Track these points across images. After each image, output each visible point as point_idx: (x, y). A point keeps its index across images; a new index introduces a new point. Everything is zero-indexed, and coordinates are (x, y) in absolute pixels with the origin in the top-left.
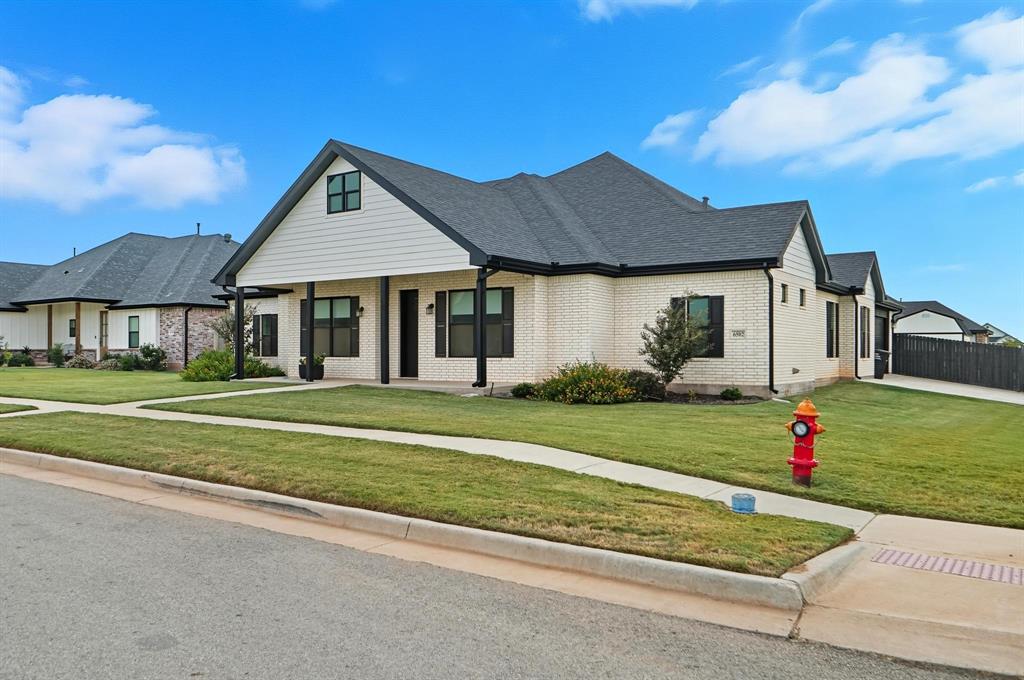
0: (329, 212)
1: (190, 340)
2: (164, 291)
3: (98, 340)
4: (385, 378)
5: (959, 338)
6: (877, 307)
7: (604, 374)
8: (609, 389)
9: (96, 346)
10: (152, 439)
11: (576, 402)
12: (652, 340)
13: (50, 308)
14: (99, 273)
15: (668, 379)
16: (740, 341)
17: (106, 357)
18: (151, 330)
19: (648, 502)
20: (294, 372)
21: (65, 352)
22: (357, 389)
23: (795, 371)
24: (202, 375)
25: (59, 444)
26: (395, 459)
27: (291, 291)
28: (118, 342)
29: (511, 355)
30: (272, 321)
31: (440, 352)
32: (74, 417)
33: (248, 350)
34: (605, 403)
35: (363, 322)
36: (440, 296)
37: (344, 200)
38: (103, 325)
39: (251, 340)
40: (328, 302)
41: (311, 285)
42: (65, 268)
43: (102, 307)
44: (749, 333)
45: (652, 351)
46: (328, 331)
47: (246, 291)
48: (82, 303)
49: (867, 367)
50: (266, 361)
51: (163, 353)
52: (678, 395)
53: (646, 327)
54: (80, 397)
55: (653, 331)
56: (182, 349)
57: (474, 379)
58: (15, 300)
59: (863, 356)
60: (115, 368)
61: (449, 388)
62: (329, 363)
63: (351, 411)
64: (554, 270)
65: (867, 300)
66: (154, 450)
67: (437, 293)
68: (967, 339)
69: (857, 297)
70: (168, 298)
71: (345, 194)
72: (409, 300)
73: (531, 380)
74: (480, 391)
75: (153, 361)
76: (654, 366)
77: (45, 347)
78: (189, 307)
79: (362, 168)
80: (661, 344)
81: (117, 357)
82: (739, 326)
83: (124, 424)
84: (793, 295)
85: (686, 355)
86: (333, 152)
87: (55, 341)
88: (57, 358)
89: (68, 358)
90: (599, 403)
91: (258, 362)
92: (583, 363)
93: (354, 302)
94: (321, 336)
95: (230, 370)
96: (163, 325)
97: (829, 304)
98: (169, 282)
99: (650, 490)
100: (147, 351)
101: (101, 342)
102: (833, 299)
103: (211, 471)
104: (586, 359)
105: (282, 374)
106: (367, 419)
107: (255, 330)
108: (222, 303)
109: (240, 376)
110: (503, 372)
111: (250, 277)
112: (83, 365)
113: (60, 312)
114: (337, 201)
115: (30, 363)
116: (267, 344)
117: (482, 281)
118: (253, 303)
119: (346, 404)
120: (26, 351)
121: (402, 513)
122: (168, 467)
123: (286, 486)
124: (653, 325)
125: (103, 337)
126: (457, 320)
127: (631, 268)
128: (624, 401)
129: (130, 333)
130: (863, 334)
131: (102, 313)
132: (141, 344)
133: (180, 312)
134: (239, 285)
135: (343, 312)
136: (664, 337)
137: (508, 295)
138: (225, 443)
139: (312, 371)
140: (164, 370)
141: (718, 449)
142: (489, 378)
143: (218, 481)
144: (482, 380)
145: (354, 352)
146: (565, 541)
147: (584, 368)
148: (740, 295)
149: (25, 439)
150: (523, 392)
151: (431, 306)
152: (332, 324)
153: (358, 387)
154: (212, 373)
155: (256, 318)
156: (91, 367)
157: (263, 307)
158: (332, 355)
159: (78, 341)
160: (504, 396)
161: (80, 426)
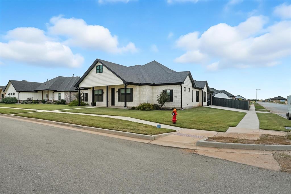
0: (97, 73)
1: (71, 98)
2: (66, 88)
3: (52, 98)
4: (107, 106)
5: (227, 98)
6: (208, 92)
7: (149, 105)
8: (149, 108)
9: (52, 99)
10: (58, 116)
11: (143, 110)
12: (159, 98)
13: (42, 92)
14: (53, 84)
15: (162, 106)
16: (176, 98)
17: (54, 102)
18: (63, 96)
19: (142, 126)
20: (90, 105)
21: (45, 101)
22: (102, 108)
23: (187, 104)
24: (72, 105)
25: (40, 117)
26: (101, 119)
27: (90, 88)
28: (56, 98)
29: (132, 101)
30: (87, 94)
31: (119, 101)
32: (45, 113)
33: (82, 100)
34: (148, 110)
35: (104, 94)
36: (119, 90)
37: (100, 71)
38: (53, 95)
39: (82, 98)
40: (97, 91)
41: (93, 87)
42: (46, 83)
43: (53, 91)
44: (177, 97)
45: (159, 100)
46: (97, 96)
47: (81, 88)
48: (49, 91)
49: (205, 104)
50: (85, 102)
51: (66, 101)
52: (164, 109)
53: (158, 96)
54: (46, 109)
55: (159, 96)
56: (69, 100)
57: (124, 106)
58: (35, 90)
59: (204, 101)
60: (55, 104)
61: (119, 108)
62: (97, 103)
63: (98, 112)
64: (140, 85)
65: (205, 90)
66: (57, 118)
67: (118, 89)
68: (229, 98)
69: (203, 90)
70: (67, 89)
71: (100, 69)
72: (113, 90)
73: (135, 106)
74: (125, 108)
75: (63, 102)
76: (159, 103)
77: (41, 100)
78: (71, 91)
79: (103, 64)
80: (160, 99)
81: (56, 102)
82: (176, 96)
83: (54, 114)
84: (187, 90)
85: (165, 101)
86: (97, 61)
87: (43, 98)
88: (44, 102)
89: (46, 102)
90: (147, 110)
91: (84, 103)
92: (145, 102)
93: (102, 91)
94: (96, 97)
95: (78, 104)
96: (65, 96)
97: (197, 91)
98: (67, 86)
99: (144, 124)
100: (62, 100)
101: (53, 99)
102: (198, 90)
103: (67, 121)
104: (146, 102)
105: (89, 105)
106: (100, 113)
107: (84, 96)
108: (77, 91)
109: (80, 105)
110: (130, 104)
111: (82, 86)
112: (49, 103)
113: (45, 92)
114: (98, 71)
115: (38, 103)
116: (86, 99)
117: (126, 87)
118: (83, 91)
119: (98, 110)
120: (38, 100)
121: (97, 127)
122: (59, 121)
123: (79, 123)
124: (159, 95)
125: (53, 97)
126: (122, 94)
127: (156, 84)
128: (152, 110)
129: (59, 97)
130: (204, 97)
131: (53, 93)
132: (61, 99)
133: (69, 93)
134: (79, 87)
135: (100, 93)
136: (161, 98)
137: (132, 89)
138: (71, 117)
139: (94, 104)
140: (66, 104)
141: (163, 118)
142: (127, 106)
143: (68, 123)
144: (126, 106)
145: (102, 101)
146: (121, 131)
147: (145, 104)
148: (176, 89)
149: (34, 116)
150: (133, 108)
151: (117, 92)
152: (98, 95)
153: (102, 107)
154: (74, 105)
155: (84, 94)
156: (51, 104)
157: (85, 92)
158: (98, 101)
159: (48, 98)
160: (130, 109)
161: (45, 114)
